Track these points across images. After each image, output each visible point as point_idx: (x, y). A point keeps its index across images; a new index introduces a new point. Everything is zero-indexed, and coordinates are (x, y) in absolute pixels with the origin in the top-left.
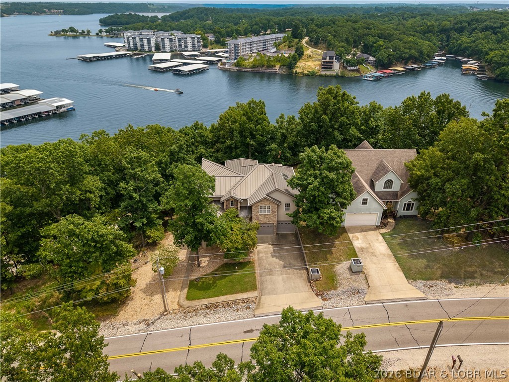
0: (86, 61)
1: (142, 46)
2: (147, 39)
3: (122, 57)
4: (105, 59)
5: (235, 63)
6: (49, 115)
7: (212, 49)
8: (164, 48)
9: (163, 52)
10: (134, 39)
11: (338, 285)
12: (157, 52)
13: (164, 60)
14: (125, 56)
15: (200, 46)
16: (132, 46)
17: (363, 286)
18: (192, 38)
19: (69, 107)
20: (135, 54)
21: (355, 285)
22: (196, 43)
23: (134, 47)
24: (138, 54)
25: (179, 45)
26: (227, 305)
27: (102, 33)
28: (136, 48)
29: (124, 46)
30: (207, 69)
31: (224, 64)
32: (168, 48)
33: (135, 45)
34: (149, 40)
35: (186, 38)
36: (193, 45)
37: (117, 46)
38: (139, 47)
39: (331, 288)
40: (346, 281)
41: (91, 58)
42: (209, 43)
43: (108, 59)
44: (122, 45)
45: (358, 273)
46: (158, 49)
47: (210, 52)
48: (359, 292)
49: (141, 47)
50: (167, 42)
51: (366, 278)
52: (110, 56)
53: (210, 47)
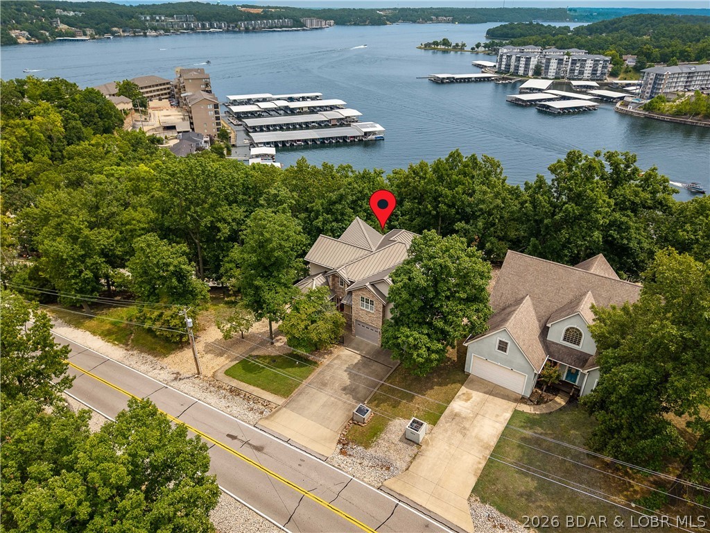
0: (437, 83)
1: (517, 67)
2: (527, 58)
3: (484, 80)
4: (461, 82)
5: (645, 105)
6: (354, 141)
7: (625, 79)
8: (547, 73)
9: (543, 78)
10: (509, 57)
11: (373, 444)
12: (534, 78)
13: (537, 89)
14: (488, 80)
15: (605, 74)
16: (503, 67)
17: (401, 464)
18: (595, 61)
19: (379, 136)
20: (504, 79)
21: (393, 456)
22: (600, 69)
23: (505, 68)
24: (507, 79)
25: (571, 70)
26: (248, 398)
27: (480, 48)
28: (507, 70)
29: (495, 66)
30: (595, 109)
31: (626, 104)
32: (552, 73)
33: (508, 65)
34: (528, 60)
35: (585, 61)
36: (594, 71)
37: (486, 67)
38: (512, 70)
39: (361, 443)
40: (387, 445)
41: (444, 78)
42: (623, 70)
43: (465, 82)
44: (492, 64)
45: (412, 443)
46: (538, 73)
47: (617, 84)
48: (388, 469)
49: (515, 70)
50: (554, 65)
51: (415, 456)
52: (469, 78)
53: (622, 75)
